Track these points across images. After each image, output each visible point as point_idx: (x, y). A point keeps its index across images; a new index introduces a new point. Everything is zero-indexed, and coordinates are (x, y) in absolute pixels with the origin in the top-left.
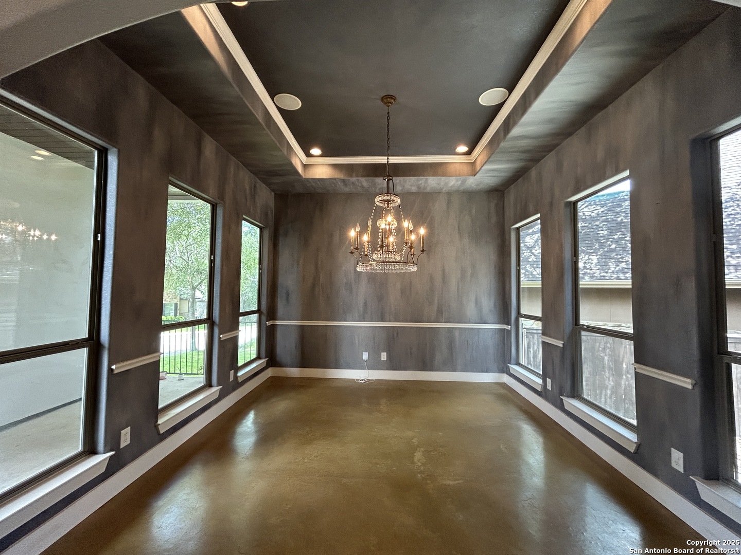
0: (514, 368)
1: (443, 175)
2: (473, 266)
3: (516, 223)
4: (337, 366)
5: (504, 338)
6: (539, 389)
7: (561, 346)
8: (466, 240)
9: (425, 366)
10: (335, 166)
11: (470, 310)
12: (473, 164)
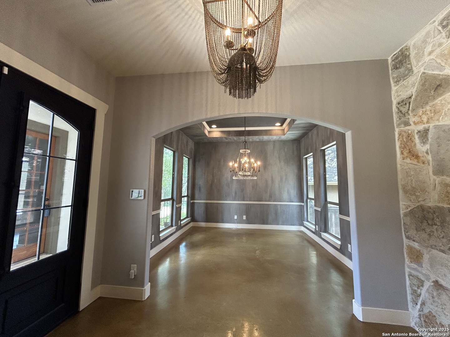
0: (306, 223)
1: (271, 135)
2: (286, 175)
3: (305, 156)
4: (223, 222)
5: (301, 210)
6: (314, 230)
7: (320, 210)
8: (283, 163)
9: (264, 222)
10: (222, 132)
11: (285, 196)
12: (284, 130)
